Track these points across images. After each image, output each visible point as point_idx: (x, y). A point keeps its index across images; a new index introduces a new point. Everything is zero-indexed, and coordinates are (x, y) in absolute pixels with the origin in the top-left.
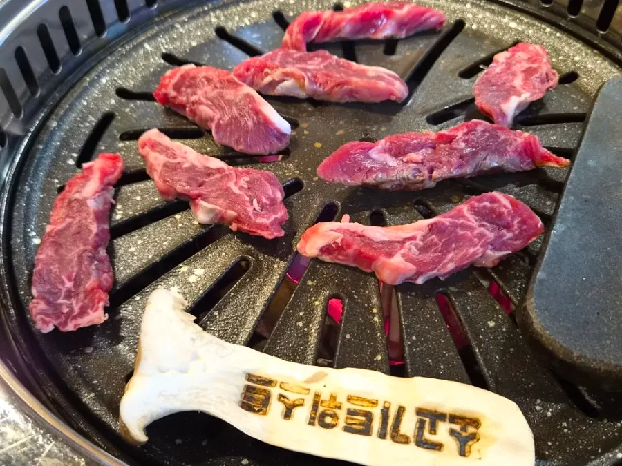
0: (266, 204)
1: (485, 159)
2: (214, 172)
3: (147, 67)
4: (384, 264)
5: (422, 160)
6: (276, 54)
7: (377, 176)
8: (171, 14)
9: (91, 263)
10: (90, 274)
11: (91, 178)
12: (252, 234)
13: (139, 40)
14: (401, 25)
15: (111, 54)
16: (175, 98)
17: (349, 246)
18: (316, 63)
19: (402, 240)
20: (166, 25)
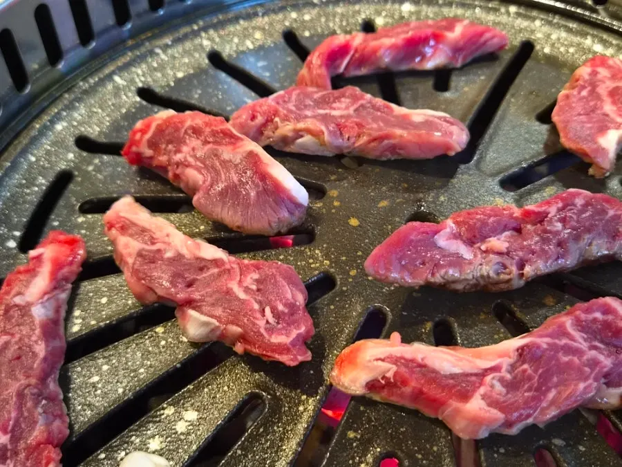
0: (283, 313)
1: (590, 244)
2: (208, 264)
3: (118, 107)
4: (457, 411)
5: (507, 248)
6: (290, 94)
7: (446, 273)
8: (150, 35)
9: (36, 404)
10: (35, 422)
11: (38, 272)
12: (265, 359)
13: (107, 71)
14: (457, 49)
15: (69, 90)
16: (151, 158)
17: (405, 382)
18: (343, 108)
19: (480, 371)
20: (143, 50)
